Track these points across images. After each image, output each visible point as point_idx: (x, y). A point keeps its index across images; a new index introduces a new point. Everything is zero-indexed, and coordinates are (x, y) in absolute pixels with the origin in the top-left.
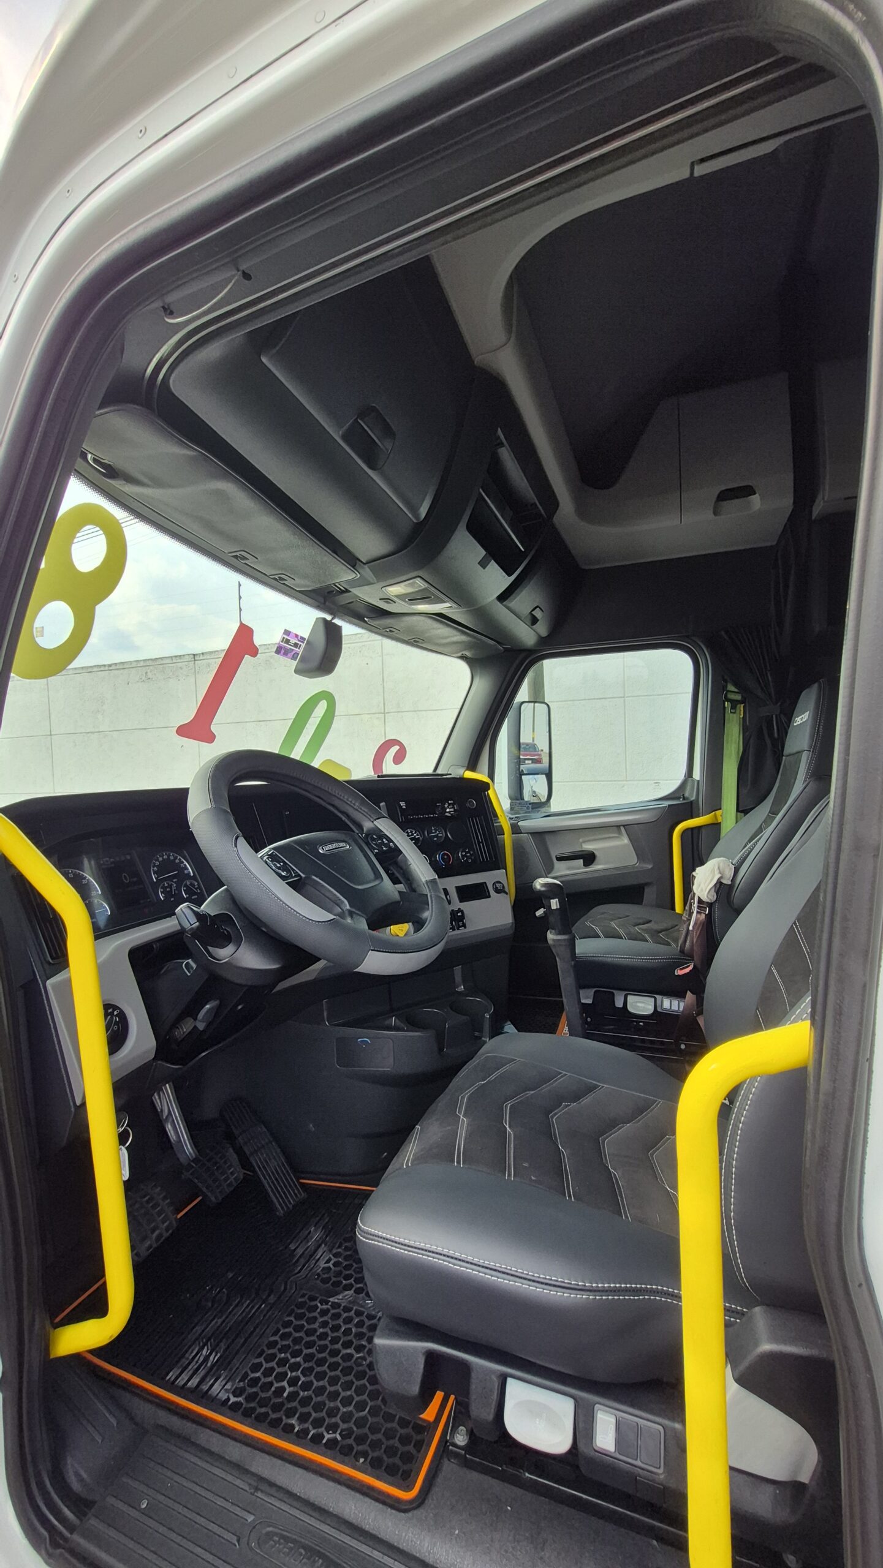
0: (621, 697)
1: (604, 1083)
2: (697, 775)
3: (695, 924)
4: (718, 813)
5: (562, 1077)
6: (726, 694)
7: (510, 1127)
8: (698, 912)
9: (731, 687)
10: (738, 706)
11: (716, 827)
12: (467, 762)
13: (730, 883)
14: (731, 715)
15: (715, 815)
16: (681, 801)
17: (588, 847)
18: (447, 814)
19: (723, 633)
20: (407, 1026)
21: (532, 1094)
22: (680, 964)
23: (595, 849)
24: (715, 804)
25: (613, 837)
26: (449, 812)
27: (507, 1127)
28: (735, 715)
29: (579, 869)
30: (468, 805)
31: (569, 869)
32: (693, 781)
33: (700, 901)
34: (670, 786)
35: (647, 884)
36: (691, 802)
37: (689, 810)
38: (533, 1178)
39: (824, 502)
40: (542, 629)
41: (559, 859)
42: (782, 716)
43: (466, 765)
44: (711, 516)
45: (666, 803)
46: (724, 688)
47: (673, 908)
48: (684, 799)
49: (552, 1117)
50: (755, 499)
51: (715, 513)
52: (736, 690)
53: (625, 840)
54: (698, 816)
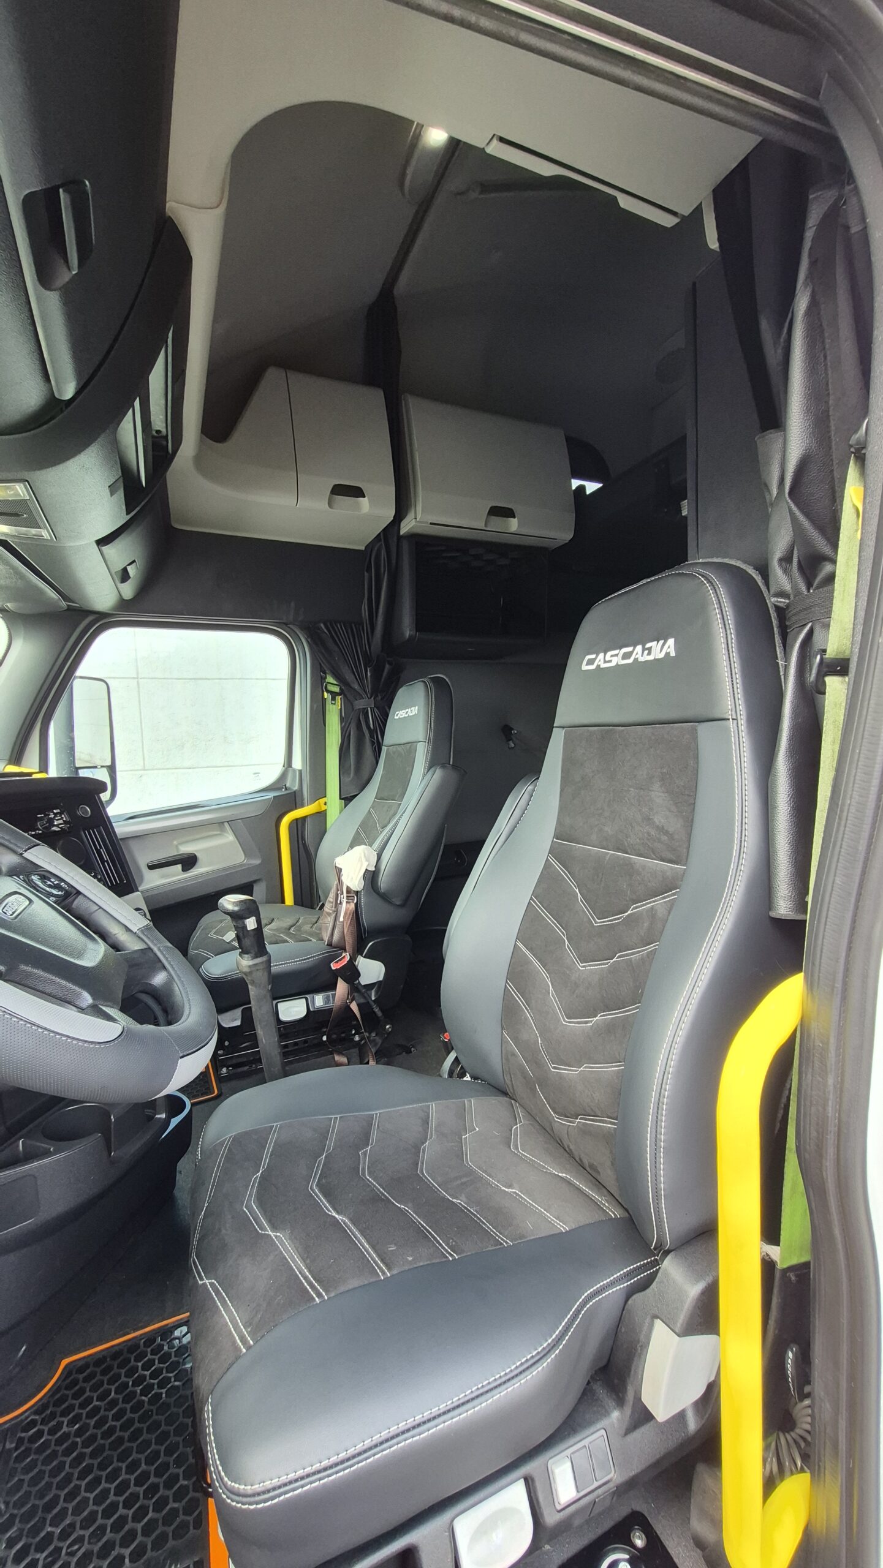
0: (134, 678)
1: (379, 1109)
2: (297, 763)
3: (345, 914)
4: (322, 801)
5: (335, 1123)
6: (326, 685)
7: (338, 1213)
8: (347, 902)
9: (330, 679)
10: (337, 697)
11: (322, 815)
12: (9, 753)
13: (373, 869)
14: (331, 705)
15: (319, 803)
16: (283, 792)
17: (187, 849)
18: (55, 828)
19: (322, 625)
20: (52, 1146)
21: (326, 1157)
22: (332, 958)
23: (196, 851)
24: (320, 791)
25: (216, 835)
26: (57, 826)
27: (334, 1214)
28: (334, 706)
29: (178, 875)
30: (80, 813)
31: (163, 877)
32: (294, 770)
33: (349, 891)
34: (270, 776)
35: (255, 881)
36: (295, 792)
37: (293, 800)
38: (410, 1259)
39: (416, 522)
40: (128, 590)
41: (151, 867)
42: (375, 709)
43: (7, 757)
44: (325, 505)
45: (271, 795)
46: (323, 679)
47: (283, 902)
48: (286, 789)
49: (364, 1176)
50: (364, 502)
51: (330, 505)
52: (335, 682)
53: (230, 837)
54: (302, 806)
